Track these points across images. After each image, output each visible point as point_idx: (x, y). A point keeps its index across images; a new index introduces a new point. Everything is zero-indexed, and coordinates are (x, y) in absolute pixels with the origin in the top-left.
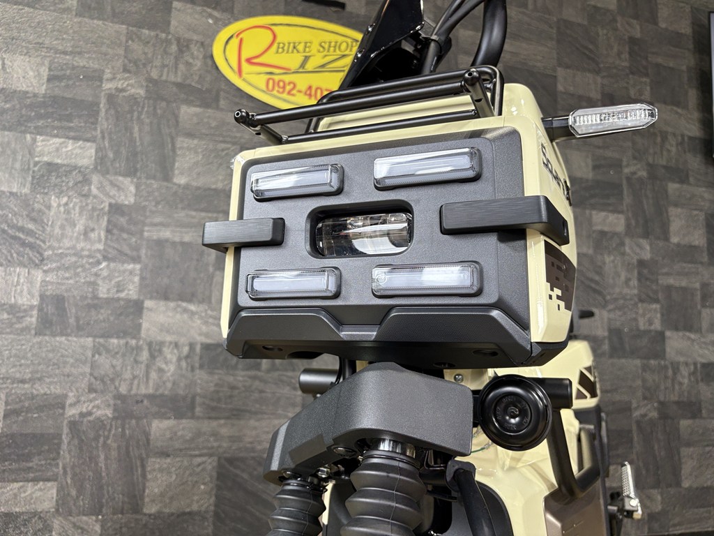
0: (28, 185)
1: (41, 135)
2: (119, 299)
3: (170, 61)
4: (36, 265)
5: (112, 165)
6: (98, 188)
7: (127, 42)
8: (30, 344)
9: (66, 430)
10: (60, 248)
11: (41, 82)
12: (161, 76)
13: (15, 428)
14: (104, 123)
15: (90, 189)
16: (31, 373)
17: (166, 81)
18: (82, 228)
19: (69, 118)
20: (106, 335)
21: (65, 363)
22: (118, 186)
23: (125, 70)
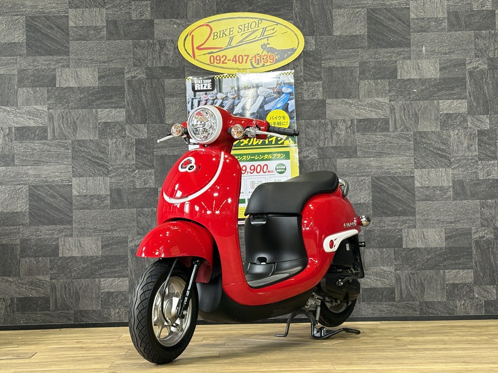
0: (97, 135)
1: (100, 108)
2: (146, 188)
3: (156, 55)
4: (106, 175)
5: (134, 118)
6: (129, 132)
7: (133, 49)
8: (109, 213)
9: (129, 253)
10: (116, 165)
11: (96, 80)
12: (153, 64)
13: (107, 253)
14: (128, 97)
15: (125, 133)
16: (111, 227)
17: (156, 67)
18: (124, 154)
19: (111, 97)
20: (142, 207)
21: (125, 221)
22: (138, 130)
23: (135, 65)
